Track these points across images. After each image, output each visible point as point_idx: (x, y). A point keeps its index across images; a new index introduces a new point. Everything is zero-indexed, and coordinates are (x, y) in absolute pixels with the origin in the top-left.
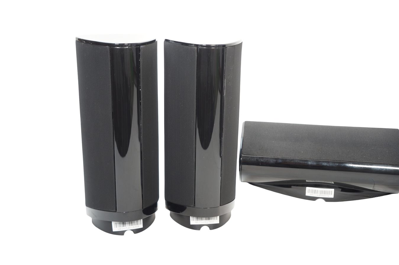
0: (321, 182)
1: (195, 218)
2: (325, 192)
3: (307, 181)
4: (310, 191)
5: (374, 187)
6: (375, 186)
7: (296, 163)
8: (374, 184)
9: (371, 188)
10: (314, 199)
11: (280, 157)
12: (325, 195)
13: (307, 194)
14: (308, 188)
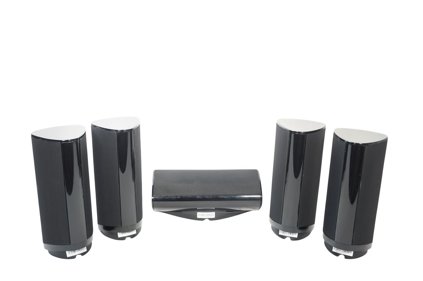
0: (207, 208)
1: (121, 233)
3: (198, 208)
4: (200, 215)
10: (202, 219)
11: (178, 195)
12: (210, 216)
13: (198, 217)
14: (198, 213)
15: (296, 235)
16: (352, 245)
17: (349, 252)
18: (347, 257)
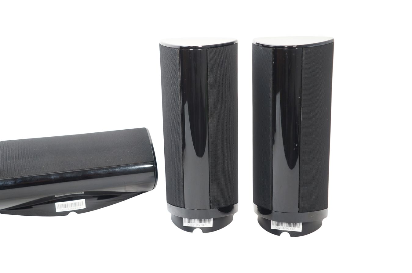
0: (71, 194)
2: (76, 205)
3: (55, 196)
4: (59, 207)
5: (125, 189)
6: (126, 187)
7: (37, 180)
8: (125, 186)
9: (123, 191)
10: (66, 213)
11: (18, 176)
12: (77, 207)
13: (58, 210)
14: (57, 204)
15: (210, 224)
16: (299, 212)
17: (296, 226)
18: (293, 234)
